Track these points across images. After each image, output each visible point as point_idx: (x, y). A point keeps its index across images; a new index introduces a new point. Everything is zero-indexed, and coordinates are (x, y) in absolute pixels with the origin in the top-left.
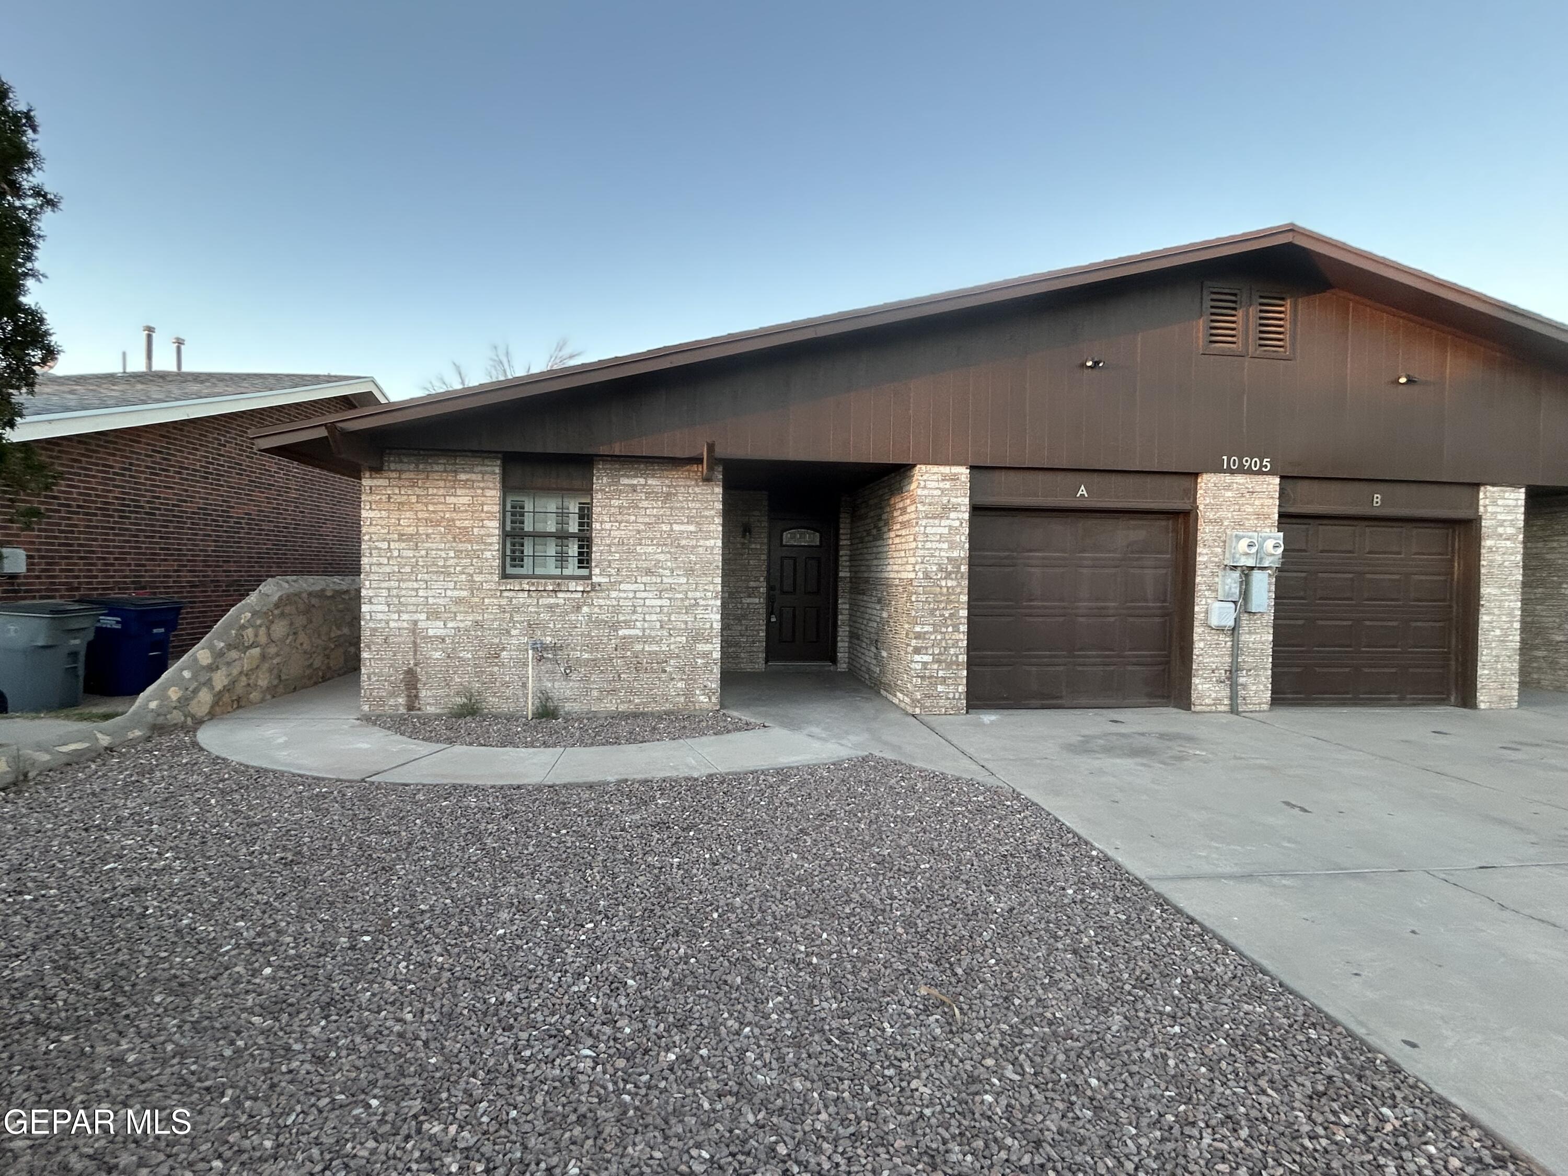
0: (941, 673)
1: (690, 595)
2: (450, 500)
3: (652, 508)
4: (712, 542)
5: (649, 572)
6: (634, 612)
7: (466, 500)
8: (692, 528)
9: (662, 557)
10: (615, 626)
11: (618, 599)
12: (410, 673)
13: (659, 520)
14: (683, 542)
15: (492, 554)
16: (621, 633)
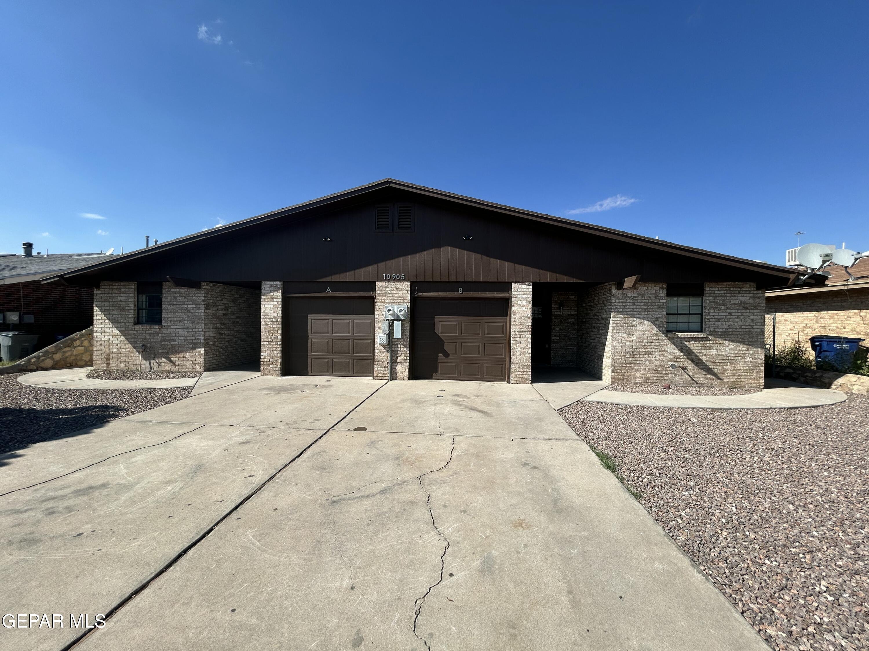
0: (271, 360)
1: (194, 330)
2: (119, 298)
3: (182, 299)
4: (200, 311)
5: (180, 322)
6: (175, 336)
7: (124, 298)
8: (194, 306)
9: (184, 317)
10: (169, 341)
11: (170, 331)
12: (108, 356)
13: (183, 303)
14: (191, 311)
15: (132, 316)
16: (171, 343)
